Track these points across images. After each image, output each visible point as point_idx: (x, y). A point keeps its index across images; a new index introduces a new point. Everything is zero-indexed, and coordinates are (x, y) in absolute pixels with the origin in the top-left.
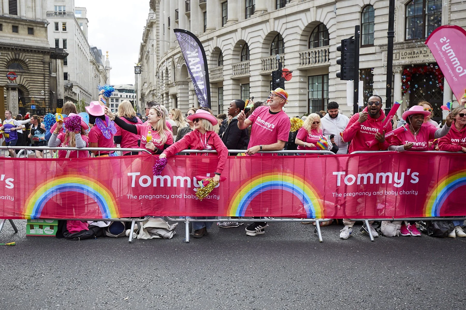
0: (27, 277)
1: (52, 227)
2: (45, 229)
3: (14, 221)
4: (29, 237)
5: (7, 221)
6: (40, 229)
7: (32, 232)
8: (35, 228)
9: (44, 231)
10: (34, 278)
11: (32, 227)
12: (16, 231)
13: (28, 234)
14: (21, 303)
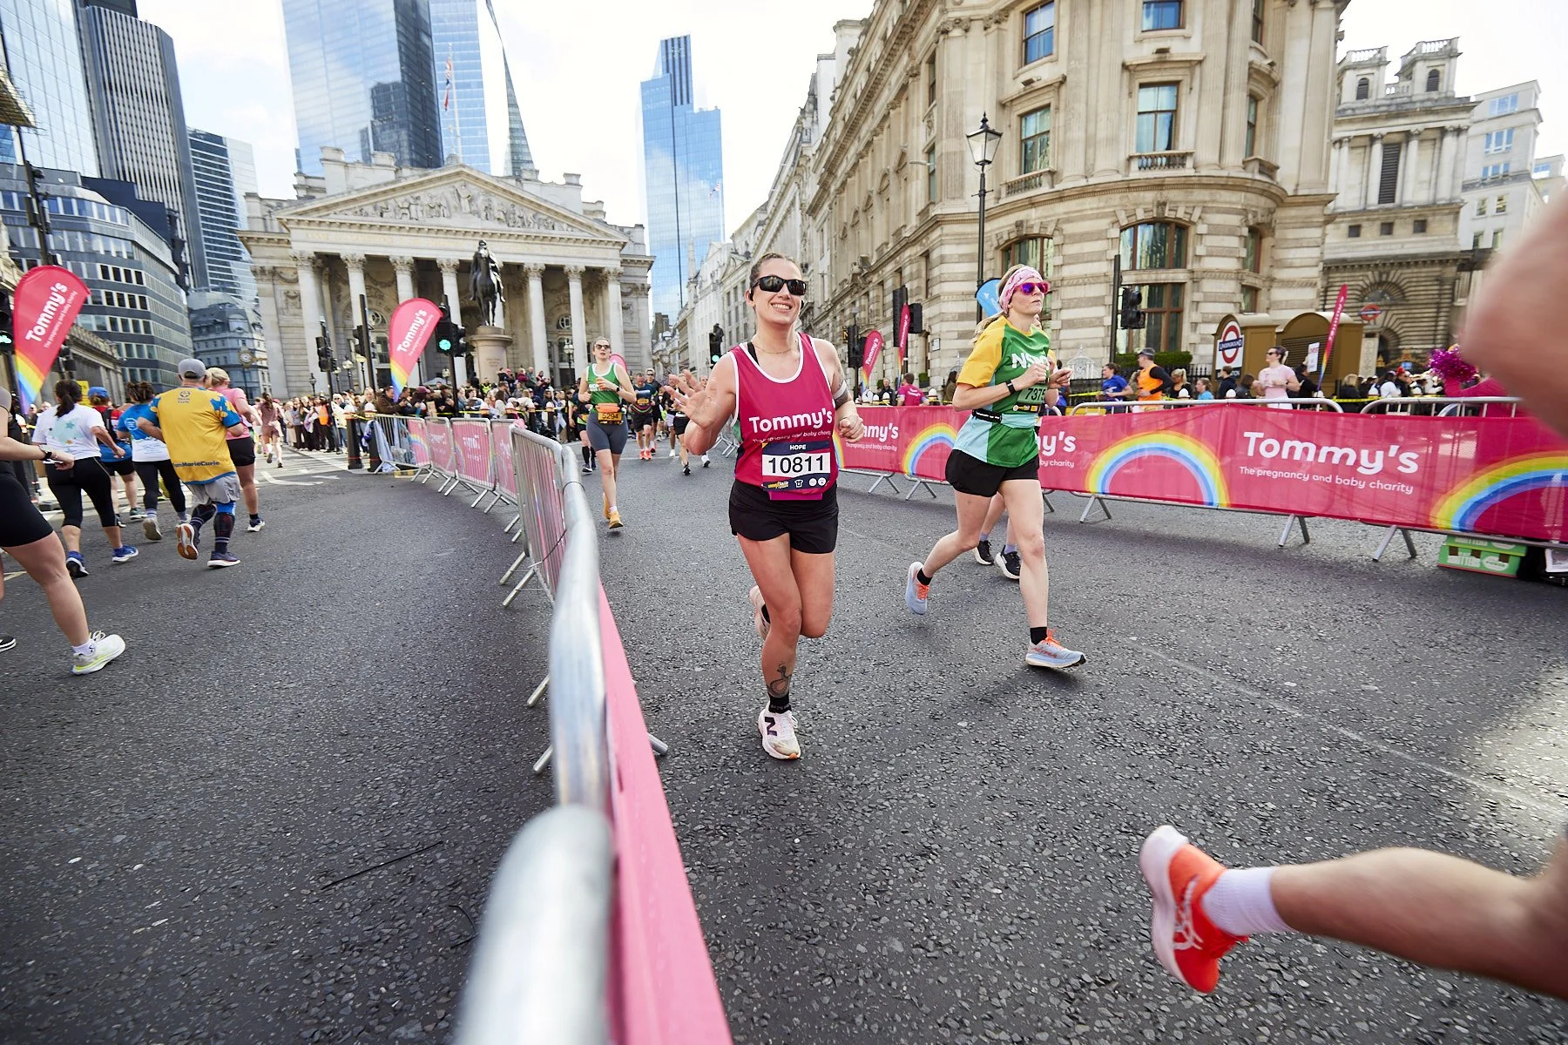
0: (1460, 633)
1: (1504, 558)
2: (1487, 559)
3: (1415, 536)
4: (1442, 568)
5: (1399, 535)
6: (1474, 558)
7: (1453, 561)
8: (1460, 553)
9: (1481, 564)
10: (1477, 640)
11: (1454, 551)
12: (1414, 554)
13: (1442, 563)
14: (1457, 674)
